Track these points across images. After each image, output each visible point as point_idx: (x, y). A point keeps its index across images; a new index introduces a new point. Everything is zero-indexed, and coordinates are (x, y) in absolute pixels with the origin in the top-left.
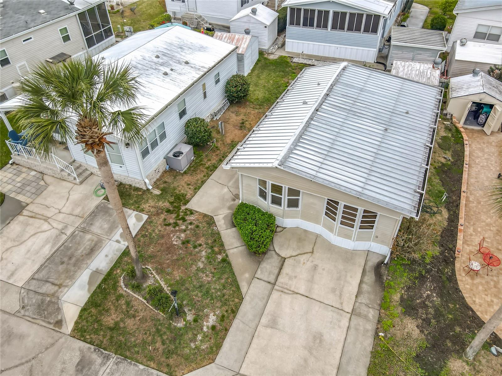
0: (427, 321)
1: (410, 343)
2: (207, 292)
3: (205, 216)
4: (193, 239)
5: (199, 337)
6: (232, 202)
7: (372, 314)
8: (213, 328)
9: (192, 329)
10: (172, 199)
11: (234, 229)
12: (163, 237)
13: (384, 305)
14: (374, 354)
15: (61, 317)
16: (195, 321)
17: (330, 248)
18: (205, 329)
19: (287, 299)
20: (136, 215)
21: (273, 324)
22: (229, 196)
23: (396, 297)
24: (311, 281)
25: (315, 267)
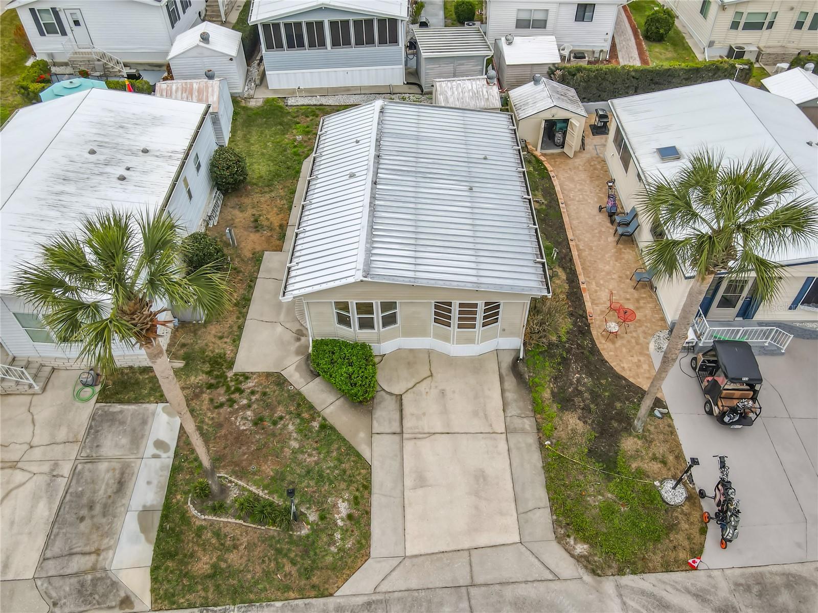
0: (586, 409)
1: (579, 439)
2: (321, 476)
3: (268, 375)
4: (266, 413)
5: (338, 536)
6: (298, 344)
7: (528, 424)
8: (350, 517)
9: (322, 530)
10: (207, 367)
11: (317, 380)
12: (220, 426)
13: (537, 409)
14: (547, 468)
15: (125, 593)
16: (322, 518)
17: (451, 362)
18: (340, 523)
19: (425, 446)
20: (163, 409)
21: (422, 482)
22: (289, 336)
23: (547, 394)
24: (445, 411)
25: (443, 393)
